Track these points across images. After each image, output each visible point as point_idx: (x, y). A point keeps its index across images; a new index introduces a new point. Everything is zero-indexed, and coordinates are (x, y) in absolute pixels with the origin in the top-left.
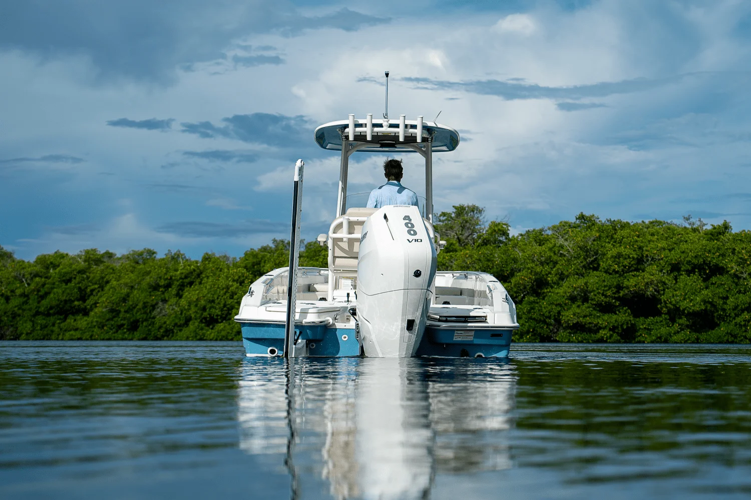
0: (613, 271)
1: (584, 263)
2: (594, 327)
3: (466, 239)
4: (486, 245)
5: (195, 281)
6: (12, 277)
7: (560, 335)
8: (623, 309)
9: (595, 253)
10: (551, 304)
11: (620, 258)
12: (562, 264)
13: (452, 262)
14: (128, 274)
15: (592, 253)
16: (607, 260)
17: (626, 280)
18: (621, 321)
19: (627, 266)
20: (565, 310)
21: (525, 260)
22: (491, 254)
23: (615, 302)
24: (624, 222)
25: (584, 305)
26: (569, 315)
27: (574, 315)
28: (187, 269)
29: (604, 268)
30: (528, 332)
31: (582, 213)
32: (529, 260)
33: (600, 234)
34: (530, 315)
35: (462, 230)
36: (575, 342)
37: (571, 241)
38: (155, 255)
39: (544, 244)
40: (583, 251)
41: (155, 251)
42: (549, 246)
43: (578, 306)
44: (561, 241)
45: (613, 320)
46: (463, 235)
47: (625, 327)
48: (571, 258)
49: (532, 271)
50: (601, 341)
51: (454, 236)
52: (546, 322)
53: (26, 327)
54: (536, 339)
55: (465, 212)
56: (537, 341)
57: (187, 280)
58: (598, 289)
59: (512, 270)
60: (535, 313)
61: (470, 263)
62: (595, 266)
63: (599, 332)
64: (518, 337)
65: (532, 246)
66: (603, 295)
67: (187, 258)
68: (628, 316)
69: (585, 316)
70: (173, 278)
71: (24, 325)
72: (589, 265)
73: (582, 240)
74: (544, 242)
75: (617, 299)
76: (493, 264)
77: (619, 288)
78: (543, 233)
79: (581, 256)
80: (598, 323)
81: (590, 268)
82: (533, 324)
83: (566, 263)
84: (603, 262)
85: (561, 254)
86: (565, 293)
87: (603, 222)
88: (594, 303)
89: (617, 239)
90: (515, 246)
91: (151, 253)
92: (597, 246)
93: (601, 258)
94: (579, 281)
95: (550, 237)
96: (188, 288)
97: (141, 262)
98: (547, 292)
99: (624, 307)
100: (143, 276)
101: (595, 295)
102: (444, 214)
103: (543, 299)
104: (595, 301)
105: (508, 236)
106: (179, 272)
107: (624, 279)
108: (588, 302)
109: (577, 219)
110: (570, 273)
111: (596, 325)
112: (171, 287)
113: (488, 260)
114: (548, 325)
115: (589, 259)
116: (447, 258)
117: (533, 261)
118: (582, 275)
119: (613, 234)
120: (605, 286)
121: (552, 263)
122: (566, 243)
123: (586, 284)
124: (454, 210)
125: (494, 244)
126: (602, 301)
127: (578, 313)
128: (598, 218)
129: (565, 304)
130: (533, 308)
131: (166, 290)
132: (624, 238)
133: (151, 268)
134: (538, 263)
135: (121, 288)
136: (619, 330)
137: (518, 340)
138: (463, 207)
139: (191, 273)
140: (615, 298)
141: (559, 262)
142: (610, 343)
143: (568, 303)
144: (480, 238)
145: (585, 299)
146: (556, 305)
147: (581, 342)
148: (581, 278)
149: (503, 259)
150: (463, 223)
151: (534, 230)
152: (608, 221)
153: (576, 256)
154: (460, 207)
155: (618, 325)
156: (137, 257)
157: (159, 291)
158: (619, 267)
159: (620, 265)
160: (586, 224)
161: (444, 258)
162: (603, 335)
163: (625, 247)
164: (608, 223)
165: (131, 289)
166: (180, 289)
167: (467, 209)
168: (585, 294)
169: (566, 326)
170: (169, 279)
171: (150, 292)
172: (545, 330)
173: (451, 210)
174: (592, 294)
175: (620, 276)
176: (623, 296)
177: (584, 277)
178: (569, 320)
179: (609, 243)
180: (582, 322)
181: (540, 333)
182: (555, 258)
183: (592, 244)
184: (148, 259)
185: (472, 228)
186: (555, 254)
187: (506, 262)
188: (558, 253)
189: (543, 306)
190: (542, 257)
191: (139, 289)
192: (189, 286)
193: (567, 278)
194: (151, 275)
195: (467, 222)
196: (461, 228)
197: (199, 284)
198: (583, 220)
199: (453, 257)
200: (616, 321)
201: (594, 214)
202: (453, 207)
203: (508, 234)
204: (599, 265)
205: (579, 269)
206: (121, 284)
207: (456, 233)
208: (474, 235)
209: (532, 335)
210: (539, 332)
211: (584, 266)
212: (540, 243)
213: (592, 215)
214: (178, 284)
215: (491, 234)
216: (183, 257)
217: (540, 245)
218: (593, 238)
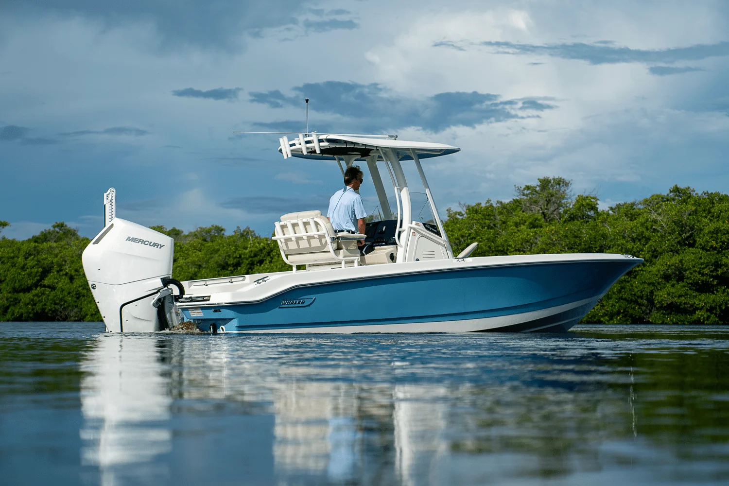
0: (710, 248)
1: (680, 239)
2: (690, 307)
3: (552, 214)
4: (574, 220)
5: (266, 260)
6: (76, 256)
7: (653, 316)
8: (721, 288)
9: (690, 228)
10: (643, 283)
11: (719, 233)
12: (656, 241)
13: (536, 239)
14: (195, 252)
15: (688, 228)
16: (704, 235)
17: (724, 257)
18: (719, 301)
19: (726, 242)
20: (658, 289)
21: (614, 235)
22: (579, 230)
23: (713, 280)
24: (722, 195)
25: (679, 284)
26: (663, 295)
27: (668, 294)
28: (256, 247)
29: (701, 245)
30: (618, 313)
31: (676, 186)
32: (620, 236)
33: (697, 208)
34: (621, 295)
35: (547, 205)
36: (670, 324)
37: (664, 216)
38: (223, 232)
39: (635, 219)
40: (678, 226)
41: (223, 227)
42: (641, 221)
43: (673, 286)
44: (654, 216)
45: (711, 301)
46: (548, 209)
47: (724, 308)
48: (665, 234)
49: (622, 248)
50: (698, 322)
51: (539, 211)
52: (638, 302)
53: (91, 308)
54: (627, 320)
55: (550, 184)
56: (628, 323)
57: (257, 259)
58: (694, 267)
59: (601, 247)
60: (625, 292)
61: (556, 240)
62: (691, 242)
63: (695, 313)
64: (608, 319)
65: (623, 221)
66: (699, 273)
67: (257, 235)
68: (726, 296)
69: (680, 296)
70: (243, 256)
71: (89, 305)
72: (684, 242)
73: (676, 215)
74: (636, 216)
75: (715, 277)
76: (580, 240)
77: (717, 265)
78: (635, 207)
79: (675, 232)
80: (695, 303)
81: (686, 245)
82: (624, 304)
83: (660, 239)
84: (700, 238)
85: (654, 229)
86: (659, 271)
87: (700, 195)
88: (690, 281)
89: (714, 213)
90: (604, 221)
91: (220, 230)
92: (693, 220)
93: (697, 233)
94: (674, 258)
95: (642, 211)
96: (258, 267)
97: (208, 239)
98: (639, 270)
99: (722, 286)
100: (211, 254)
101: (691, 274)
102: (528, 188)
103: (635, 277)
104: (691, 279)
105: (597, 210)
106: (247, 251)
107: (722, 256)
108: (683, 281)
109: (671, 192)
110: (664, 250)
111: (692, 306)
112: (240, 266)
113: (576, 237)
114: (640, 305)
115: (684, 234)
116: (531, 234)
117: (624, 237)
118: (677, 252)
119: (711, 208)
120: (702, 264)
121: (644, 239)
122: (659, 218)
123: (681, 261)
124: (539, 183)
125: (581, 219)
126: (699, 280)
127: (673, 293)
128: (694, 191)
129: (659, 283)
130: (623, 288)
131: (234, 269)
132: (723, 212)
133: (219, 245)
134: (629, 239)
135: (188, 266)
136: (717, 311)
137: (608, 321)
138: (548, 180)
139: (261, 250)
140: (713, 277)
141: (652, 238)
142: (707, 324)
143: (661, 282)
144: (566, 213)
145: (681, 278)
146: (649, 284)
147: (677, 324)
148: (676, 255)
149: (591, 235)
150: (548, 196)
151: (625, 203)
152: (705, 194)
153: (670, 232)
154: (545, 180)
155: (717, 305)
156: (204, 234)
157: (228, 270)
158: (717, 243)
159: (719, 241)
160: (681, 197)
161: (528, 235)
162: (699, 316)
163: (723, 222)
164: (705, 197)
165: (199, 268)
166: (249, 268)
167: (552, 181)
168: (680, 273)
169: (659, 307)
170: (238, 258)
171: (219, 271)
172: (637, 311)
173: (535, 183)
174: (688, 272)
175: (719, 252)
176: (721, 275)
177: (679, 254)
178: (662, 300)
179: (706, 217)
180: (676, 303)
181: (632, 315)
182: (647, 234)
183: (688, 218)
184: (216, 236)
185: (558, 202)
186: (647, 229)
187: (595, 238)
188: (651, 228)
189: (634, 285)
190: (634, 232)
191: (207, 267)
192: (259, 265)
193: (660, 255)
194: (219, 252)
195: (552, 196)
196: (546, 202)
197: (269, 263)
198: (678, 193)
199: (537, 233)
200: (714, 301)
201: (690, 186)
202: (538, 179)
203: (597, 208)
204: (695, 241)
205: (673, 246)
206: (188, 263)
207: (541, 208)
208: (560, 209)
209: (622, 316)
210: (630, 313)
211: (679, 242)
212: (631, 217)
213: (687, 187)
214: (247, 262)
215: (579, 209)
216: (253, 234)
217: (631, 220)
218: (688, 212)
